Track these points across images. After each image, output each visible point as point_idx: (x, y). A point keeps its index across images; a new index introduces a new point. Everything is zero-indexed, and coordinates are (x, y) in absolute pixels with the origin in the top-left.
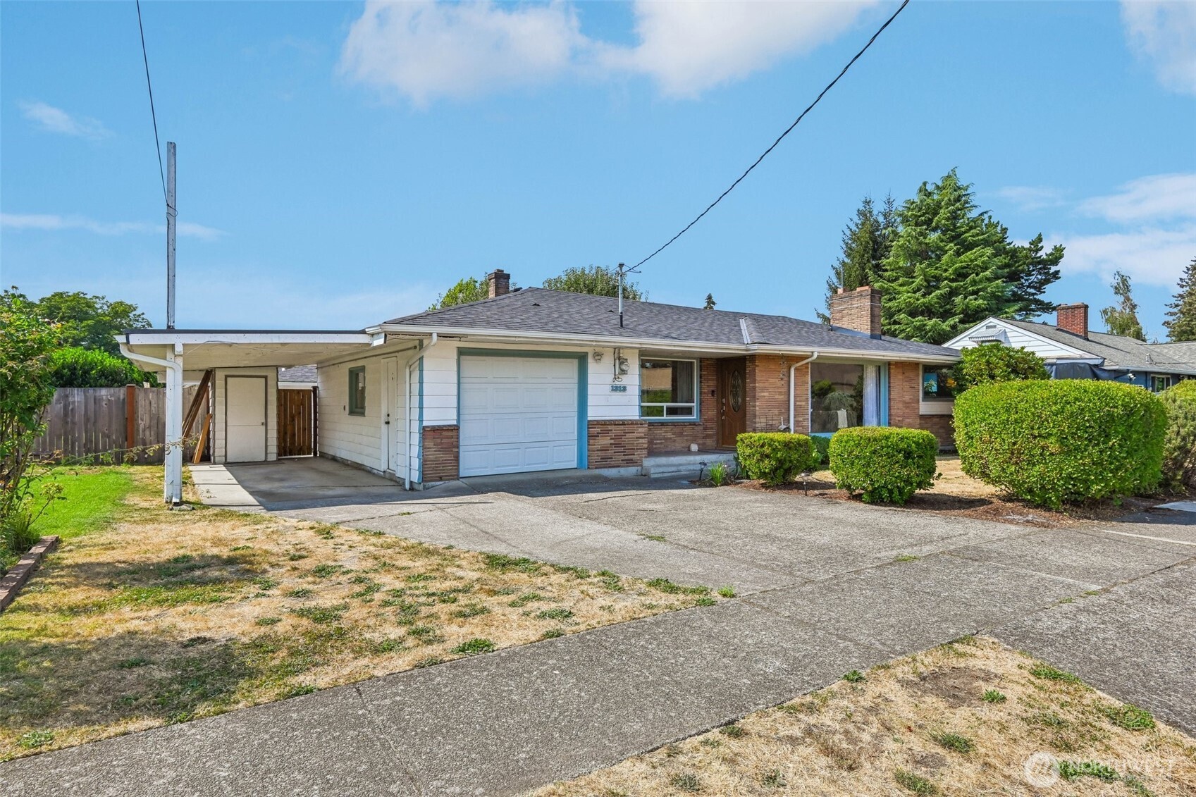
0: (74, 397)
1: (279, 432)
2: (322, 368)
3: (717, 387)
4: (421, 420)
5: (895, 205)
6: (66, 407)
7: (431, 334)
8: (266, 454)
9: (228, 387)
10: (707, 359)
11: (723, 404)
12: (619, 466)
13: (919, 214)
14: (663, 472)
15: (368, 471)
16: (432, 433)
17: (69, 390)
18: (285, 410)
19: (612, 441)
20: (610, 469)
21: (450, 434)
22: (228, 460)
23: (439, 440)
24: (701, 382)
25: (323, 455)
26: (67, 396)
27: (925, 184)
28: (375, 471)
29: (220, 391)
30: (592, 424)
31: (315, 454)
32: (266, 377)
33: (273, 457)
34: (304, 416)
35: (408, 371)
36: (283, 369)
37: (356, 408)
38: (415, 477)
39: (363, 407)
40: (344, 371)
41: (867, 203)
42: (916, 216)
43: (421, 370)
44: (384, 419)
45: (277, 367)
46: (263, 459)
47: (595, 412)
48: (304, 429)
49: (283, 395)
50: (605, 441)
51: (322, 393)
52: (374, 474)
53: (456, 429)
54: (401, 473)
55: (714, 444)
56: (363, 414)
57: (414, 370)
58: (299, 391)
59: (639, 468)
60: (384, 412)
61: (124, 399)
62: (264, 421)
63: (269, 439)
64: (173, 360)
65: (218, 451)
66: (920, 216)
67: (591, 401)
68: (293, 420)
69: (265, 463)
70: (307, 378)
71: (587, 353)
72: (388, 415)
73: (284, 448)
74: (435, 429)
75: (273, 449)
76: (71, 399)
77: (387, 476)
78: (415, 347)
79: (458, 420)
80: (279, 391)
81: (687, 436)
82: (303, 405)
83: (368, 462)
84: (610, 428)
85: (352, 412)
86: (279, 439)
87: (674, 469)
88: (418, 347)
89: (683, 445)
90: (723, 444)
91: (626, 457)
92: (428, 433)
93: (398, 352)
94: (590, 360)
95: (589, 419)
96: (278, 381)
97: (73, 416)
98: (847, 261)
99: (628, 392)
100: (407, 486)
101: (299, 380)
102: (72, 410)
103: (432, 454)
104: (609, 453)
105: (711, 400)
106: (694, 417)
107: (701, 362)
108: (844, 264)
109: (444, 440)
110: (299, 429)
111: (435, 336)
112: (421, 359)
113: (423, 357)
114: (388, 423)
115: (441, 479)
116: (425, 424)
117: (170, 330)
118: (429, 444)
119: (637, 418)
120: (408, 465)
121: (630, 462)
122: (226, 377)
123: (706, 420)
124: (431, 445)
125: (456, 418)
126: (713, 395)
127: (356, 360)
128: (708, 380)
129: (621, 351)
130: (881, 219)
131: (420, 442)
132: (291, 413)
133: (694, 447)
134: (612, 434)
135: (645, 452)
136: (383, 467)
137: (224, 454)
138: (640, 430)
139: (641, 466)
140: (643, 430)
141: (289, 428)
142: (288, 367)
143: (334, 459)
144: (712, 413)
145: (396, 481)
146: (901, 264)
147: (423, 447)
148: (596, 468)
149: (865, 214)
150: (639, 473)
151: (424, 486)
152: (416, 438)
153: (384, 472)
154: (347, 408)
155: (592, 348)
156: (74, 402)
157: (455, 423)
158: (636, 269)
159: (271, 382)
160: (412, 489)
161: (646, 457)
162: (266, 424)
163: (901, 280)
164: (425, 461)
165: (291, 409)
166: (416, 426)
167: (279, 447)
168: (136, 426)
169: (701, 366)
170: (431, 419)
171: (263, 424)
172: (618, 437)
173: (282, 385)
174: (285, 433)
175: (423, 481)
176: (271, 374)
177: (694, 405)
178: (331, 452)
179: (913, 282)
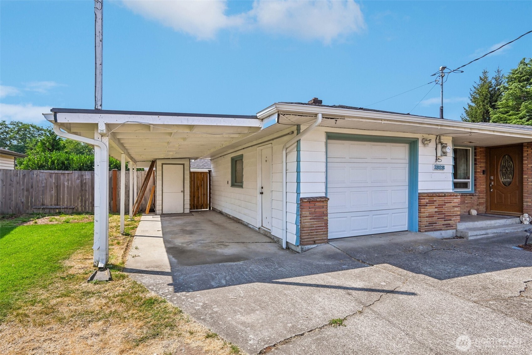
0: (86, 176)
1: (191, 196)
2: (213, 159)
3: (486, 167)
4: (298, 193)
5: (502, 73)
6: (82, 181)
7: (316, 115)
8: (184, 209)
9: (163, 170)
10: (480, 147)
11: (491, 180)
12: (441, 230)
13: (521, 76)
14: (476, 235)
15: (246, 225)
16: (308, 204)
17: (83, 172)
18: (194, 184)
19: (436, 210)
20: (435, 232)
21: (321, 204)
22: (163, 213)
23: (313, 210)
24: (475, 164)
25: (214, 210)
26: (82, 176)
27: (524, 59)
28: (250, 226)
29: (159, 173)
30: (421, 196)
31: (210, 208)
32: (183, 164)
33: (187, 211)
34: (204, 188)
35: (284, 152)
36: (193, 161)
37: (236, 182)
38: (293, 239)
39: (242, 182)
40: (228, 159)
41: (485, 73)
42: (519, 77)
43: (298, 151)
44: (259, 190)
45: (190, 159)
46: (182, 212)
47: (423, 187)
48: (204, 194)
49: (193, 175)
50: (431, 209)
51: (213, 174)
52: (250, 228)
53: (325, 200)
54: (276, 232)
55: (484, 209)
56: (241, 186)
57: (290, 152)
58: (201, 173)
59: (454, 231)
60: (259, 186)
61: (111, 177)
62: (183, 190)
63: (185, 200)
64: (100, 139)
65: (158, 208)
66: (522, 77)
67: (421, 177)
68: (198, 189)
69: (183, 214)
70: (205, 166)
71: (418, 139)
72: (262, 188)
73: (194, 205)
74: (312, 201)
75: (188, 206)
76: (84, 177)
77: (262, 232)
78: (293, 132)
79: (326, 193)
80: (191, 173)
81: (467, 203)
82: (203, 180)
83: (245, 219)
84: (435, 199)
85: (233, 185)
86: (190, 200)
87: (483, 232)
88: (296, 132)
89: (465, 210)
90: (490, 210)
91: (446, 222)
92: (305, 204)
93: (273, 139)
94: (420, 145)
95: (419, 191)
96: (190, 166)
97: (86, 187)
98: (473, 105)
99: (445, 171)
100: (284, 246)
101: (201, 167)
102: (85, 183)
103: (308, 222)
104: (435, 219)
105: (482, 177)
106: (470, 189)
107: (475, 149)
108: (470, 106)
109: (317, 210)
110: (201, 195)
111: (320, 116)
112: (298, 142)
113: (300, 140)
114: (262, 193)
115: (314, 243)
116: (302, 196)
117: (97, 111)
118: (306, 213)
119: (451, 191)
120: (285, 228)
121: (448, 226)
122: (163, 164)
123: (479, 192)
124: (307, 214)
125: (324, 191)
126: (483, 174)
127: (236, 151)
128: (481, 162)
129: (442, 137)
130: (494, 82)
131: (297, 211)
132: (197, 185)
133: (474, 212)
134: (436, 204)
135: (458, 218)
136: (258, 225)
137: (161, 209)
138: (455, 200)
139: (456, 229)
140: (457, 200)
141: (196, 194)
142: (196, 159)
143: (221, 213)
144: (482, 187)
145: (273, 239)
146: (510, 104)
147: (300, 215)
148: (426, 231)
149: (484, 79)
150: (455, 235)
151: (302, 249)
152: (293, 208)
153: (259, 228)
154: (230, 182)
155: (422, 135)
156: (86, 179)
157: (324, 195)
158: (461, 69)
159: (187, 167)
160: (288, 248)
161: (459, 222)
162: (183, 192)
163: (511, 112)
164: (302, 227)
165: (197, 183)
166: (293, 198)
167: (190, 205)
168: (117, 192)
169: (475, 153)
170: (307, 192)
171: (182, 191)
172: (440, 206)
173: (192, 170)
174: (194, 197)
175: (301, 244)
176: (186, 162)
177: (470, 181)
178: (219, 208)
179: (519, 114)
